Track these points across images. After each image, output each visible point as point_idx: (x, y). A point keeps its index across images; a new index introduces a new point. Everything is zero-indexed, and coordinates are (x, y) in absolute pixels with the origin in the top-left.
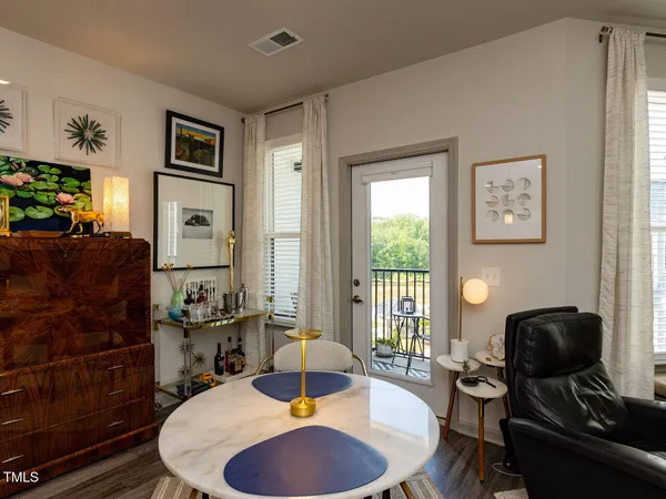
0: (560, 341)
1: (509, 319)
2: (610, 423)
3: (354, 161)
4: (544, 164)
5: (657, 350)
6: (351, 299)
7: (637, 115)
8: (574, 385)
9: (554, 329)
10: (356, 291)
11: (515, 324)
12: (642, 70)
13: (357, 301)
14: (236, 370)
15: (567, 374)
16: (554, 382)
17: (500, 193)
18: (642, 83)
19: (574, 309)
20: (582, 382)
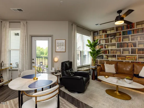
0: (68, 65)
1: (62, 63)
2: (73, 75)
3: (32, 36)
4: (65, 41)
5: (78, 66)
6: (32, 63)
7: (76, 36)
8: (69, 71)
9: (67, 64)
10: (33, 61)
11: (63, 63)
12: (76, 30)
13: (33, 63)
14: (1, 81)
15: (68, 70)
16: (67, 71)
17: (59, 45)
18: (76, 32)
19: (69, 61)
20: (70, 70)
